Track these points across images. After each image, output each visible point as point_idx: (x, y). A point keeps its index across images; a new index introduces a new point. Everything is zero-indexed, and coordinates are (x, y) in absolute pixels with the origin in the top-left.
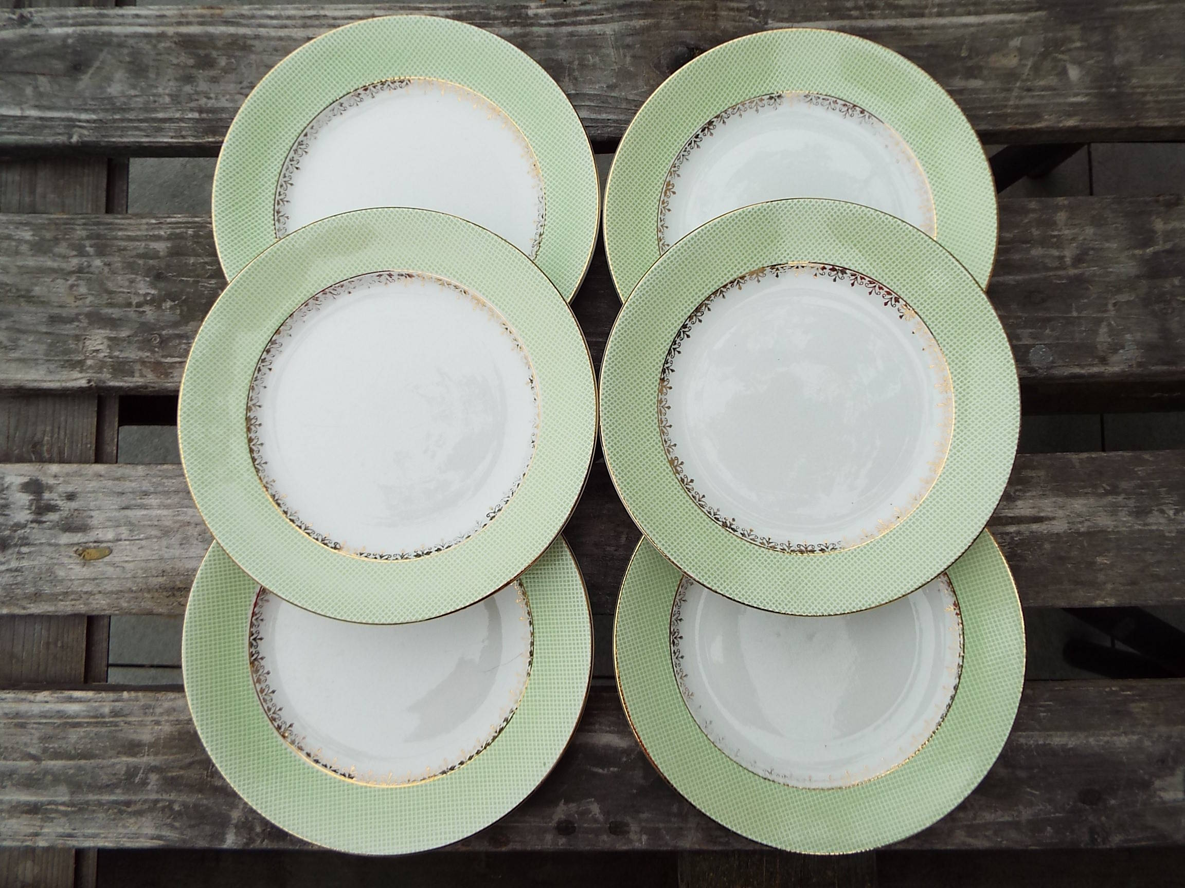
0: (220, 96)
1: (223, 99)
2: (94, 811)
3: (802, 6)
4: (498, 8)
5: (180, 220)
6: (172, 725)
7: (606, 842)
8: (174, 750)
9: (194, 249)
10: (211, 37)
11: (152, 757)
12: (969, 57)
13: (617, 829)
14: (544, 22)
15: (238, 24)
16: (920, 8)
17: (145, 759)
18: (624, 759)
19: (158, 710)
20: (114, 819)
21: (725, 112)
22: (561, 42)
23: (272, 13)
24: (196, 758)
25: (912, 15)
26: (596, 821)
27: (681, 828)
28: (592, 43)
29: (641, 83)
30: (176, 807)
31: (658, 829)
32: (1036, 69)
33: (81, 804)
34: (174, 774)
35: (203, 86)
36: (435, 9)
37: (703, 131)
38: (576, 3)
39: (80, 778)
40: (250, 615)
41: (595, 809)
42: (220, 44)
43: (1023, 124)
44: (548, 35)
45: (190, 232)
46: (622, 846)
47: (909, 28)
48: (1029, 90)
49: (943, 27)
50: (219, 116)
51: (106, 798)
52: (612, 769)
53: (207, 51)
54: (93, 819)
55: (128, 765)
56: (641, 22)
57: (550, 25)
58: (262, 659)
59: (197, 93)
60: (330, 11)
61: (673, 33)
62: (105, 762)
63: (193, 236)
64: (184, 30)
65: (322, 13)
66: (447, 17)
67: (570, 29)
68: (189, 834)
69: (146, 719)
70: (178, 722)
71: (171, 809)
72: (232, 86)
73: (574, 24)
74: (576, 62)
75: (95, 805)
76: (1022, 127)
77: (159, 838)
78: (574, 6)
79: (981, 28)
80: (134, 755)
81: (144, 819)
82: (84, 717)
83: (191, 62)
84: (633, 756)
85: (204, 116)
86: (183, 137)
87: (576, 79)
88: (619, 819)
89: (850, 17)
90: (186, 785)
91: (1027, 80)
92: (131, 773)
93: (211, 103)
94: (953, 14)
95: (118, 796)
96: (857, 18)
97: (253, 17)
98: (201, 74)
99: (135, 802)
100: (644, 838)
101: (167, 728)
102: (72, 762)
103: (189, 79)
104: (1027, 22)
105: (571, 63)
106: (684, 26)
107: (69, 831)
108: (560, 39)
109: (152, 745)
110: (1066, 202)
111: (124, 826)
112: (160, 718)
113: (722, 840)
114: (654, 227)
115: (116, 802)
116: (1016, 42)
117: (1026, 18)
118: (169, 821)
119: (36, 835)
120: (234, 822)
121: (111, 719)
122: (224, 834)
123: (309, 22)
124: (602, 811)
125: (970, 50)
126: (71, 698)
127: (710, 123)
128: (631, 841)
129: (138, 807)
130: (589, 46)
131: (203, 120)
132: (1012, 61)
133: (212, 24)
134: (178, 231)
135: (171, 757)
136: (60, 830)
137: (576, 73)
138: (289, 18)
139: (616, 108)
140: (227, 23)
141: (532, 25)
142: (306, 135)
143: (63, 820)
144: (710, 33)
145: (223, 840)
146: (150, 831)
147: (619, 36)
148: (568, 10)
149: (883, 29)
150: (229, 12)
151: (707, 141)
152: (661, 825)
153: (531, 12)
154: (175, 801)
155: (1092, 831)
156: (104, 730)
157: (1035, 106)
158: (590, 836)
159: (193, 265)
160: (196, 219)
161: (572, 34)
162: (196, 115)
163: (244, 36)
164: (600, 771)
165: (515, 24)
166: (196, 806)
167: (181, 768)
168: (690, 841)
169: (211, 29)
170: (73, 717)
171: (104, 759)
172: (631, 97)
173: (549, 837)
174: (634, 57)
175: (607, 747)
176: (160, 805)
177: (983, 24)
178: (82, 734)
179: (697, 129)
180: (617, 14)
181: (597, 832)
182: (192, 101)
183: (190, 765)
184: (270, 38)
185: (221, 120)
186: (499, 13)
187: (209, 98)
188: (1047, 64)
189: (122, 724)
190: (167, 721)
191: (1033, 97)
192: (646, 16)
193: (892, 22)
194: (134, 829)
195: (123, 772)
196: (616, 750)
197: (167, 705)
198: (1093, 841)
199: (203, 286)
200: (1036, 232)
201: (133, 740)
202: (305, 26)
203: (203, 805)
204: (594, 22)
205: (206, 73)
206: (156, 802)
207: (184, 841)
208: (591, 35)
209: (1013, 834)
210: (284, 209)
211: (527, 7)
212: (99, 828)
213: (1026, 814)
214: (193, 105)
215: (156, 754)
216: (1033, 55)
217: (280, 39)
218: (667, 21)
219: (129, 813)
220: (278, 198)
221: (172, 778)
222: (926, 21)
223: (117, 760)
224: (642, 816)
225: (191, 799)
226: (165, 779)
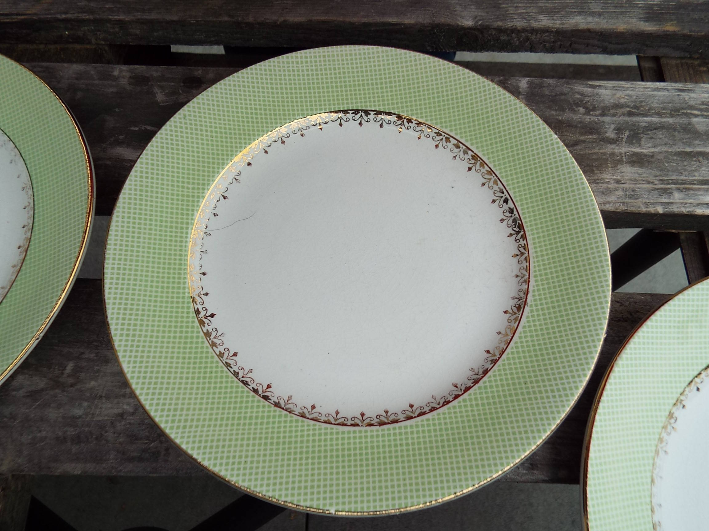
2: (664, 109)
6: (603, 179)
7: (155, 71)
11: (616, 151)
13: (141, 80)
17: (623, 150)
18: (121, 137)
19: (620, 193)
20: (641, 102)
26: (161, 87)
27: (77, 79)
30: (582, 110)
31: (100, 79)
33: (678, 115)
34: (590, 137)
39: (687, 136)
40: (532, 280)
41: (160, 98)
46: (140, 68)
51: (656, 119)
52: (137, 129)
54: (663, 103)
55: (640, 146)
58: (511, 235)
62: (665, 149)
68: (565, 89)
69: (632, 186)
71: (586, 108)
75: (664, 114)
77: (594, 87)
80: (635, 154)
81: (612, 101)
82: (699, 189)
88: (139, 89)
90: (576, 127)
92: (635, 139)
95: (643, 121)
99: (624, 114)
100: (116, 73)
102: (699, 149)
107: (683, 94)
109: (620, 162)
111: (630, 96)
112: (617, 186)
118: (587, 99)
121: (669, 186)
122: (530, 88)
124: (154, 95)
128: (130, 71)
129: (621, 111)
135: (596, 151)
136: (692, 95)
143: (692, 103)
145: (530, 83)
146: (602, 92)
152: (97, 82)
154: (584, 114)
156: (674, 177)
158: (170, 76)
166: (563, 110)
167: (584, 142)
171: (667, 152)
176: (598, 112)
178: (696, 174)
181: (162, 78)
189: (656, 182)
190: (608, 183)
194: (619, 94)
195: (643, 140)
197: (612, 198)
201: (641, 167)
203: (555, 110)
206: (603, 115)
207: (568, 83)
212: (654, 96)
215: (613, 154)
219: (628, 106)
221: (591, 134)
223: (653, 150)
224: (114, 90)
225: (568, 116)
226: (599, 133)
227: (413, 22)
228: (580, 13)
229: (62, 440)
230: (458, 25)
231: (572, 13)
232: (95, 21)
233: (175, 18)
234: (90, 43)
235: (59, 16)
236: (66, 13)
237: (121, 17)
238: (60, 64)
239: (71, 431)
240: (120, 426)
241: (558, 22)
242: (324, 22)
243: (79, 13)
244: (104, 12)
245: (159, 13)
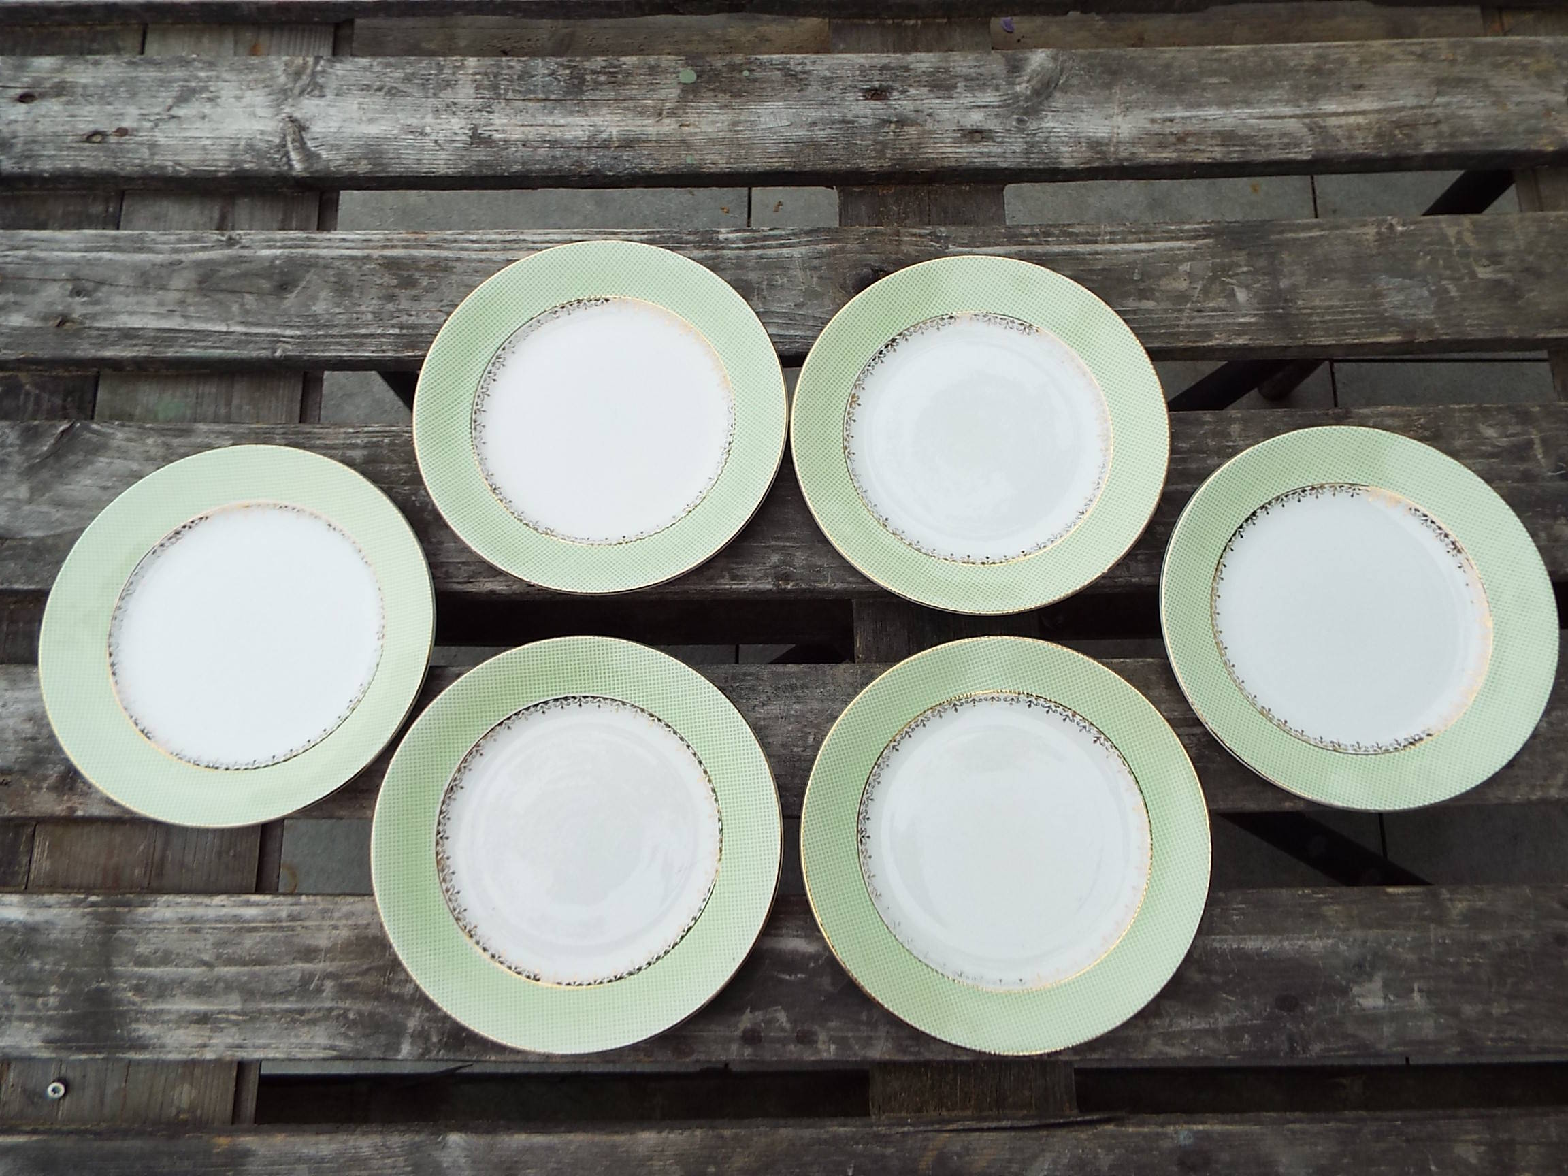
0: (421, 313)
1: (424, 316)
2: (266, 1020)
3: (981, 233)
4: (690, 233)
5: (378, 429)
6: (349, 930)
7: (793, 1052)
8: (352, 956)
9: (389, 457)
10: (415, 260)
11: (328, 964)
12: (1141, 280)
13: (805, 1039)
14: (734, 246)
15: (440, 248)
16: (1093, 235)
17: (321, 965)
18: (812, 965)
19: (336, 915)
20: (286, 1029)
21: (908, 330)
22: (749, 264)
23: (474, 237)
24: (373, 964)
25: (1086, 242)
26: (783, 1030)
27: (870, 1038)
28: (781, 265)
29: (827, 302)
30: (351, 1016)
31: (847, 1038)
32: (1205, 291)
33: (253, 1012)
34: (351, 980)
35: (404, 304)
36: (630, 234)
37: (886, 347)
38: (765, 229)
39: (253, 985)
40: (437, 813)
41: (782, 1017)
42: (423, 265)
43: (1195, 342)
44: (738, 258)
45: (386, 440)
46: (809, 1056)
47: (1083, 254)
48: (1199, 311)
49: (1116, 252)
50: (418, 332)
51: (278, 1006)
52: (799, 975)
53: (410, 273)
54: (265, 1028)
55: (303, 971)
56: (828, 246)
57: (740, 249)
58: (448, 858)
59: (399, 311)
60: (529, 235)
61: (858, 256)
62: (280, 968)
63: (389, 445)
64: (387, 253)
65: (522, 237)
66: (642, 241)
67: (759, 252)
68: (363, 1044)
69: (324, 923)
70: (356, 926)
71: (346, 1018)
72: (433, 304)
73: (763, 247)
74: (765, 283)
75: (267, 1014)
76: (1194, 345)
78: (763, 231)
79: (1151, 254)
80: (310, 961)
81: (317, 1028)
82: (261, 922)
83: (395, 282)
84: (820, 962)
85: (404, 331)
86: (384, 351)
87: (765, 298)
88: (806, 1027)
89: (1027, 243)
90: (362, 993)
91: (1197, 302)
92: (306, 980)
93: (411, 320)
94: (1124, 241)
95: (291, 1004)
96: (1033, 244)
97: (455, 241)
98: (403, 293)
99: (309, 1011)
100: (833, 1047)
101: (344, 933)
102: (245, 969)
103: (391, 298)
104: (1195, 249)
105: (759, 283)
106: (869, 250)
107: (238, 1041)
108: (749, 261)
109: (328, 951)
110: (1239, 415)
111: (297, 1036)
112: (339, 923)
113: (912, 1049)
114: (840, 436)
115: (288, 1011)
116: (1185, 267)
117: (1194, 245)
118: (343, 1030)
119: (204, 1046)
120: (411, 1031)
121: (289, 924)
122: (399, 1044)
123: (508, 245)
124: (789, 1020)
125: (1142, 274)
126: (248, 901)
127: (893, 340)
128: (818, 1051)
129: (311, 1016)
130: (777, 268)
131: (404, 335)
132: (1183, 285)
133: (415, 247)
134: (374, 439)
135: (348, 963)
136: (230, 1040)
137: (765, 293)
138: (489, 242)
139: (803, 325)
140: (430, 246)
141: (723, 248)
142: (504, 349)
143: (234, 1030)
144: (893, 257)
145: (398, 1051)
146: (322, 1040)
147: (805, 259)
148: (757, 235)
149: (1058, 254)
150: (433, 236)
151: (890, 356)
152: (850, 1034)
153: (721, 237)
154: (350, 1009)
155: (1291, 1039)
156: (280, 934)
157: (1206, 325)
158: (777, 1046)
159: (388, 472)
160: (393, 429)
161: (761, 257)
162: (397, 331)
163: (446, 259)
164: (788, 977)
165: (706, 247)
166: (371, 1015)
167: (357, 974)
168: (880, 1050)
169: (415, 252)
170: (250, 922)
171: (279, 965)
172: (818, 315)
173: (734, 1047)
174: (820, 278)
175: (795, 952)
176: (335, 1013)
177: (1153, 250)
178: (258, 939)
179: (881, 346)
180: (804, 239)
181: (783, 1042)
182: (393, 318)
184: (471, 261)
185: (422, 335)
186: (691, 238)
187: (411, 315)
188: (1216, 287)
189: (299, 928)
190: (345, 925)
191: (1203, 317)
192: (832, 241)
193: (1066, 248)
194: (306, 1039)
195: (298, 979)
196: (803, 955)
197: (345, 909)
198: (1293, 1050)
199: (397, 492)
200: (1211, 443)
201: (309, 945)
202: (504, 250)
203: (379, 1013)
204: (782, 246)
205: (408, 292)
206: (331, 1009)
207: (358, 1051)
208: (779, 257)
209: (1211, 1043)
210: (481, 418)
211: (718, 232)
212: (271, 1037)
213: (1223, 1021)
214: (393, 322)
215: (333, 960)
216: (1203, 279)
217: (481, 261)
218: (853, 245)
219: (302, 1022)
220: (475, 408)
221: (349, 985)
222: (1098, 247)
223: (292, 966)
224: (831, 1024)
225: (366, 1007)
226: (341, 985)
227: (516, 1136)
228: (322, 1160)
229: (803, 687)
230: (466, 1133)
231: (331, 1161)
235: (911, 1129)
236: (903, 1134)
238: (895, 1058)
239: (799, 693)
240: (763, 697)
241: (351, 1143)
242: (617, 1133)
243: (890, 1135)
244: (863, 1137)
245: (802, 1138)
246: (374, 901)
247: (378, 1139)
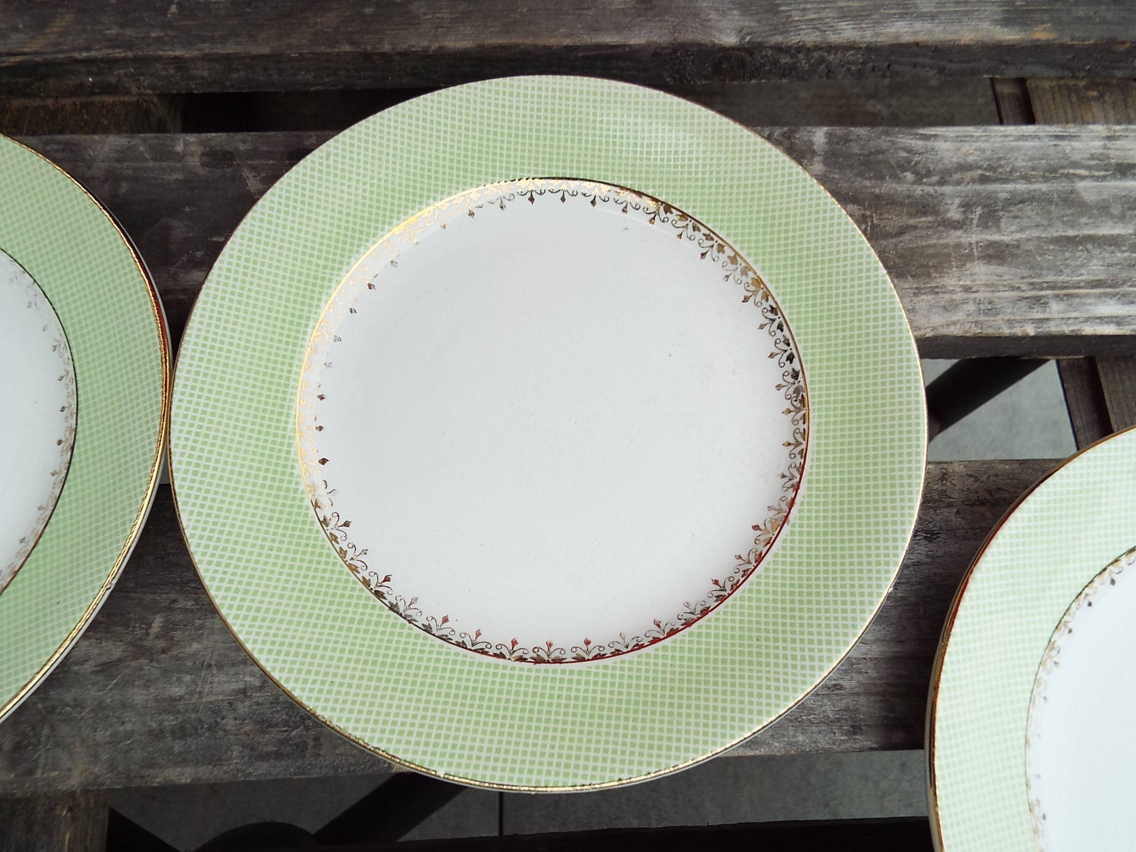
2: (1034, 169)
6: (944, 286)
7: (241, 141)
8: (931, 251)
11: (963, 240)
17: (974, 238)
18: (199, 254)
19: (971, 307)
20: (1000, 159)
24: (894, 240)
26: (254, 168)
27: (118, 160)
30: (909, 176)
31: (155, 159)
33: (1055, 178)
34: (923, 219)
39: (1068, 212)
41: (254, 186)
46: (218, 138)
51: (1021, 187)
52: (222, 239)
54: (1032, 159)
55: (999, 231)
62: (1036, 233)
68: (883, 143)
69: (988, 295)
70: (934, 291)
71: (917, 173)
75: (1034, 177)
77: (927, 137)
80: (992, 244)
81: (955, 160)
82: (1087, 295)
84: (185, 258)
88: (218, 172)
90: (901, 204)
92: (990, 218)
95: (1003, 190)
99: (973, 181)
100: (179, 148)
101: (951, 281)
102: (1087, 232)
107: (1063, 143)
109: (969, 257)
111: (983, 151)
112: (965, 295)
113: (56, 147)
115: (1006, 181)
118: (916, 158)
119: (1109, 138)
120: (817, 159)
121: (1043, 293)
122: (830, 144)
124: (243, 182)
126: (1118, 324)
128: (201, 143)
129: (968, 175)
135: (933, 241)
136: (1076, 144)
143: (1076, 157)
145: (829, 135)
146: (941, 146)
152: (150, 164)
154: (913, 183)
156: (1051, 278)
158: (265, 148)
166: (882, 178)
167: (915, 227)
168: (107, 145)
170: (1106, 295)
171: (1039, 238)
176: (935, 179)
178: (1083, 271)
181: (254, 153)
183: (902, 231)
189: (1024, 287)
190: (952, 292)
194: (966, 148)
195: (1003, 220)
197: (959, 316)
201: (1001, 264)
203: (870, 178)
206: (942, 183)
207: (887, 134)
212: (1019, 149)
215: (958, 246)
219: (979, 168)
221: (925, 214)
223: (1018, 236)
224: (179, 176)
225: (888, 187)
226: (936, 213)
227: (643, 41)
228: (902, 16)
229: (157, 735)
230: (714, 45)
231: (890, 16)
232: (135, 60)
233: (265, 51)
234: (128, 93)
235: (76, 55)
236: (88, 49)
237: (179, 52)
238: (87, 137)
239: (170, 721)
240: (243, 708)
241: (869, 33)
242: (503, 47)
243: (108, 47)
244: (149, 45)
245: (238, 43)
246: (915, 328)
247: (833, 38)
